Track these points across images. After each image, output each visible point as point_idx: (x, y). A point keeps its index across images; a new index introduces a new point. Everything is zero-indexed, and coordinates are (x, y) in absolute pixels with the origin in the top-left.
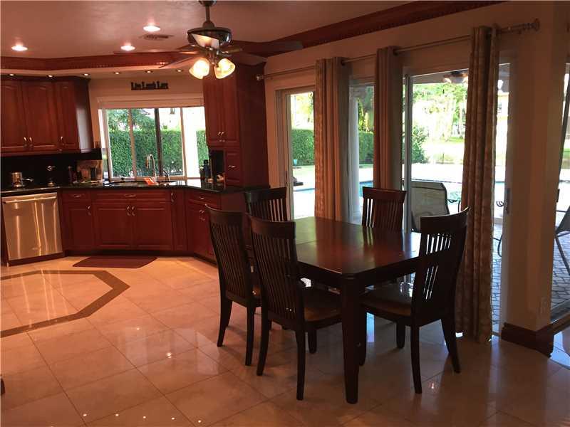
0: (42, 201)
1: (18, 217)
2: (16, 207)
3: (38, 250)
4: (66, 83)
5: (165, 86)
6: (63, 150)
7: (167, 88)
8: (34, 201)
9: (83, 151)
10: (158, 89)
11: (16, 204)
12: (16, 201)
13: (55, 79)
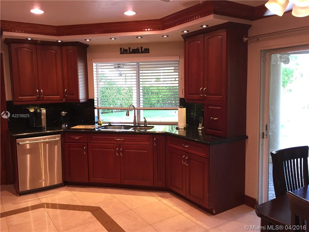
0: (47, 142)
1: (28, 156)
2: (28, 147)
3: (42, 183)
4: (70, 47)
5: (147, 51)
6: (66, 100)
7: (149, 52)
8: (41, 142)
9: (81, 101)
10: (141, 53)
11: (28, 145)
12: (28, 142)
13: (63, 44)
